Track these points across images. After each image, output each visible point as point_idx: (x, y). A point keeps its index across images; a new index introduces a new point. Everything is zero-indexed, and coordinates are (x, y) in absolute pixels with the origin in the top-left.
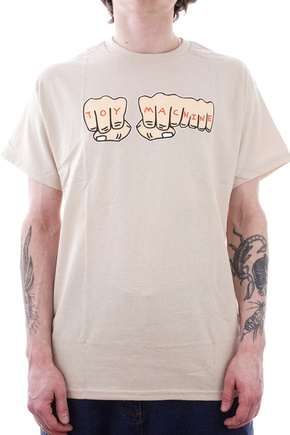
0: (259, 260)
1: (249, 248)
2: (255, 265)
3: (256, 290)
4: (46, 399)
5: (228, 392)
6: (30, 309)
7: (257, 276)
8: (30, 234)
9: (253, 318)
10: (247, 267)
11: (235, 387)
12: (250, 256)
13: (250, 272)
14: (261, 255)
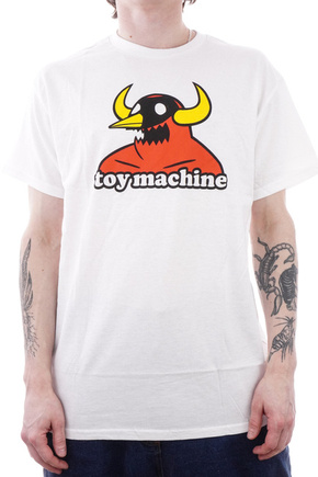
0: (286, 271)
1: (275, 258)
2: (282, 277)
3: (284, 304)
4: (42, 429)
5: (256, 418)
6: (29, 330)
7: (285, 289)
8: (29, 248)
9: (281, 335)
10: (274, 279)
11: (264, 413)
12: (276, 266)
13: (277, 285)
14: (289, 265)
